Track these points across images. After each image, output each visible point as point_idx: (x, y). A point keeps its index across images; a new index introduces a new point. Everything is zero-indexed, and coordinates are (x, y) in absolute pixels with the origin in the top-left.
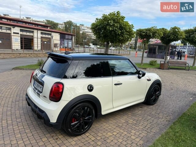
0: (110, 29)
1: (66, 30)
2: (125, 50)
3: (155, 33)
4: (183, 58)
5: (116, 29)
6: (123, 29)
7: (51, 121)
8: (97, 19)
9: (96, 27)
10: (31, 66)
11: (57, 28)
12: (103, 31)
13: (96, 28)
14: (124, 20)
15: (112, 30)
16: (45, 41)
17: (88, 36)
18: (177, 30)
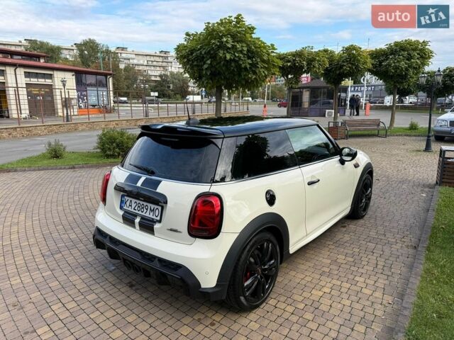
0: (226, 57)
1: (83, 63)
2: (233, 104)
3: (312, 61)
4: (361, 112)
5: (239, 58)
6: (254, 57)
7: (203, 286)
8: (187, 34)
9: (192, 54)
10: (30, 160)
11: (60, 58)
12: (209, 62)
13: (190, 57)
14: (254, 36)
15: (231, 59)
16: (38, 95)
17: (142, 75)
18: (354, 52)
